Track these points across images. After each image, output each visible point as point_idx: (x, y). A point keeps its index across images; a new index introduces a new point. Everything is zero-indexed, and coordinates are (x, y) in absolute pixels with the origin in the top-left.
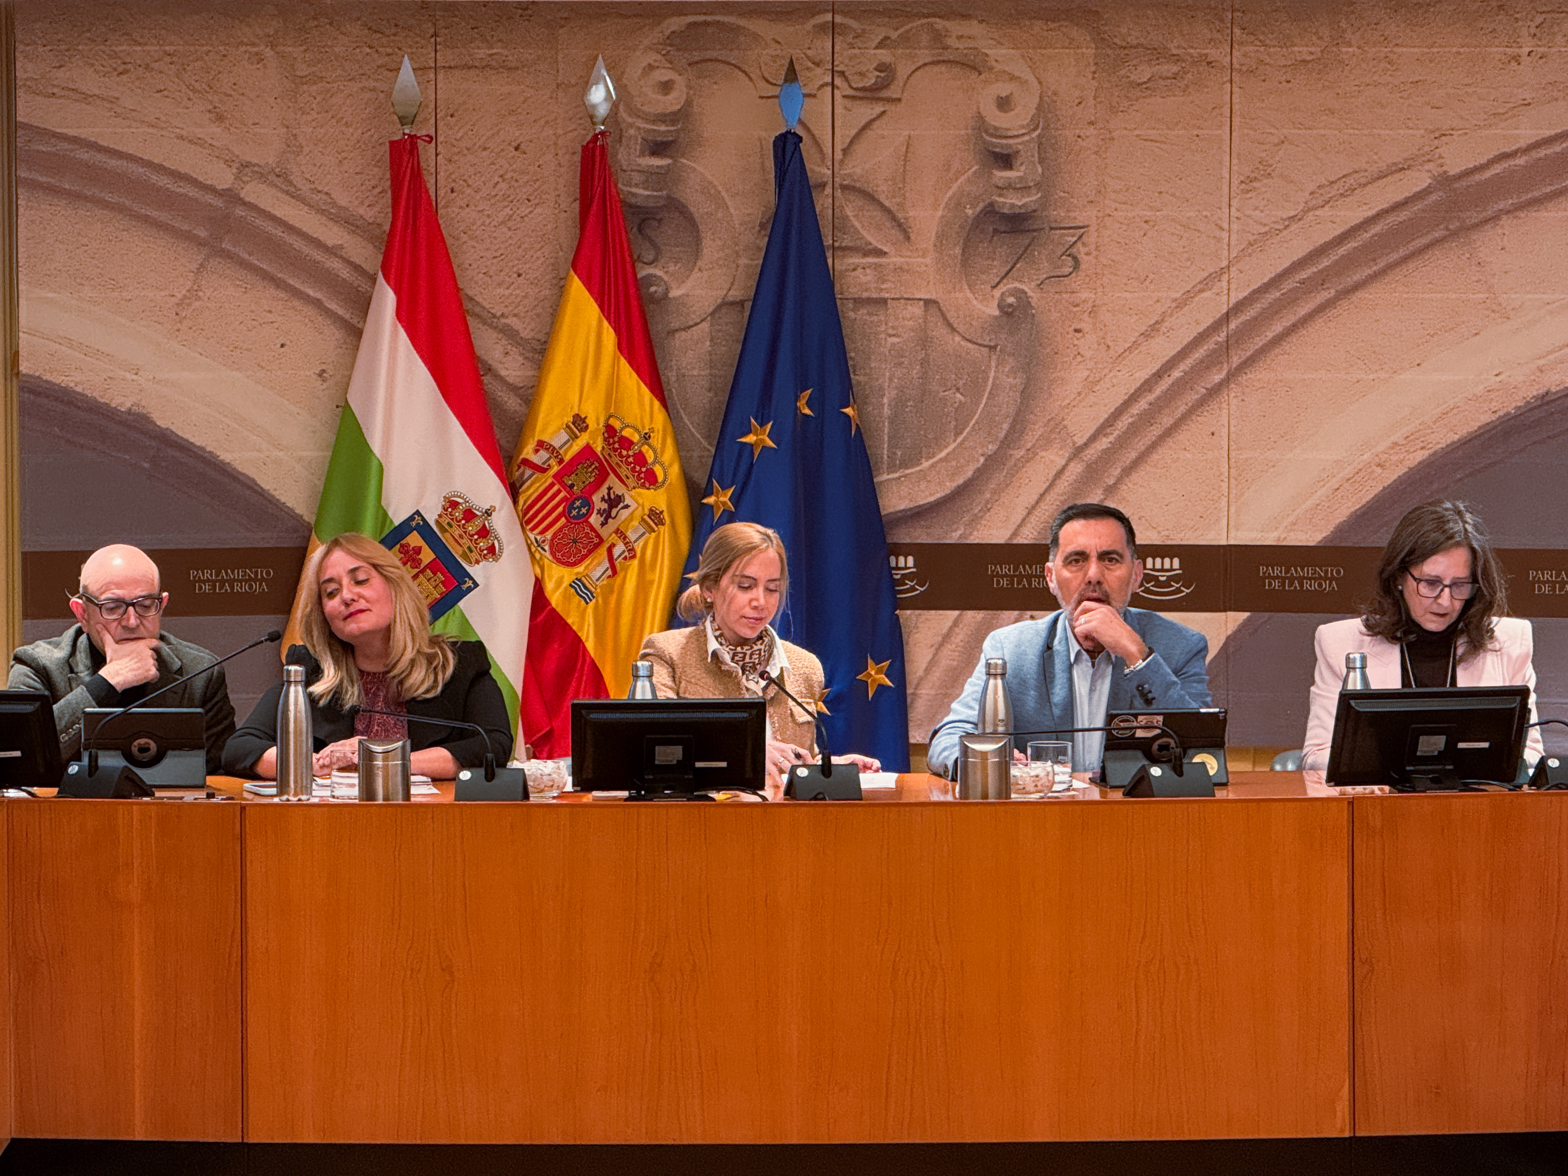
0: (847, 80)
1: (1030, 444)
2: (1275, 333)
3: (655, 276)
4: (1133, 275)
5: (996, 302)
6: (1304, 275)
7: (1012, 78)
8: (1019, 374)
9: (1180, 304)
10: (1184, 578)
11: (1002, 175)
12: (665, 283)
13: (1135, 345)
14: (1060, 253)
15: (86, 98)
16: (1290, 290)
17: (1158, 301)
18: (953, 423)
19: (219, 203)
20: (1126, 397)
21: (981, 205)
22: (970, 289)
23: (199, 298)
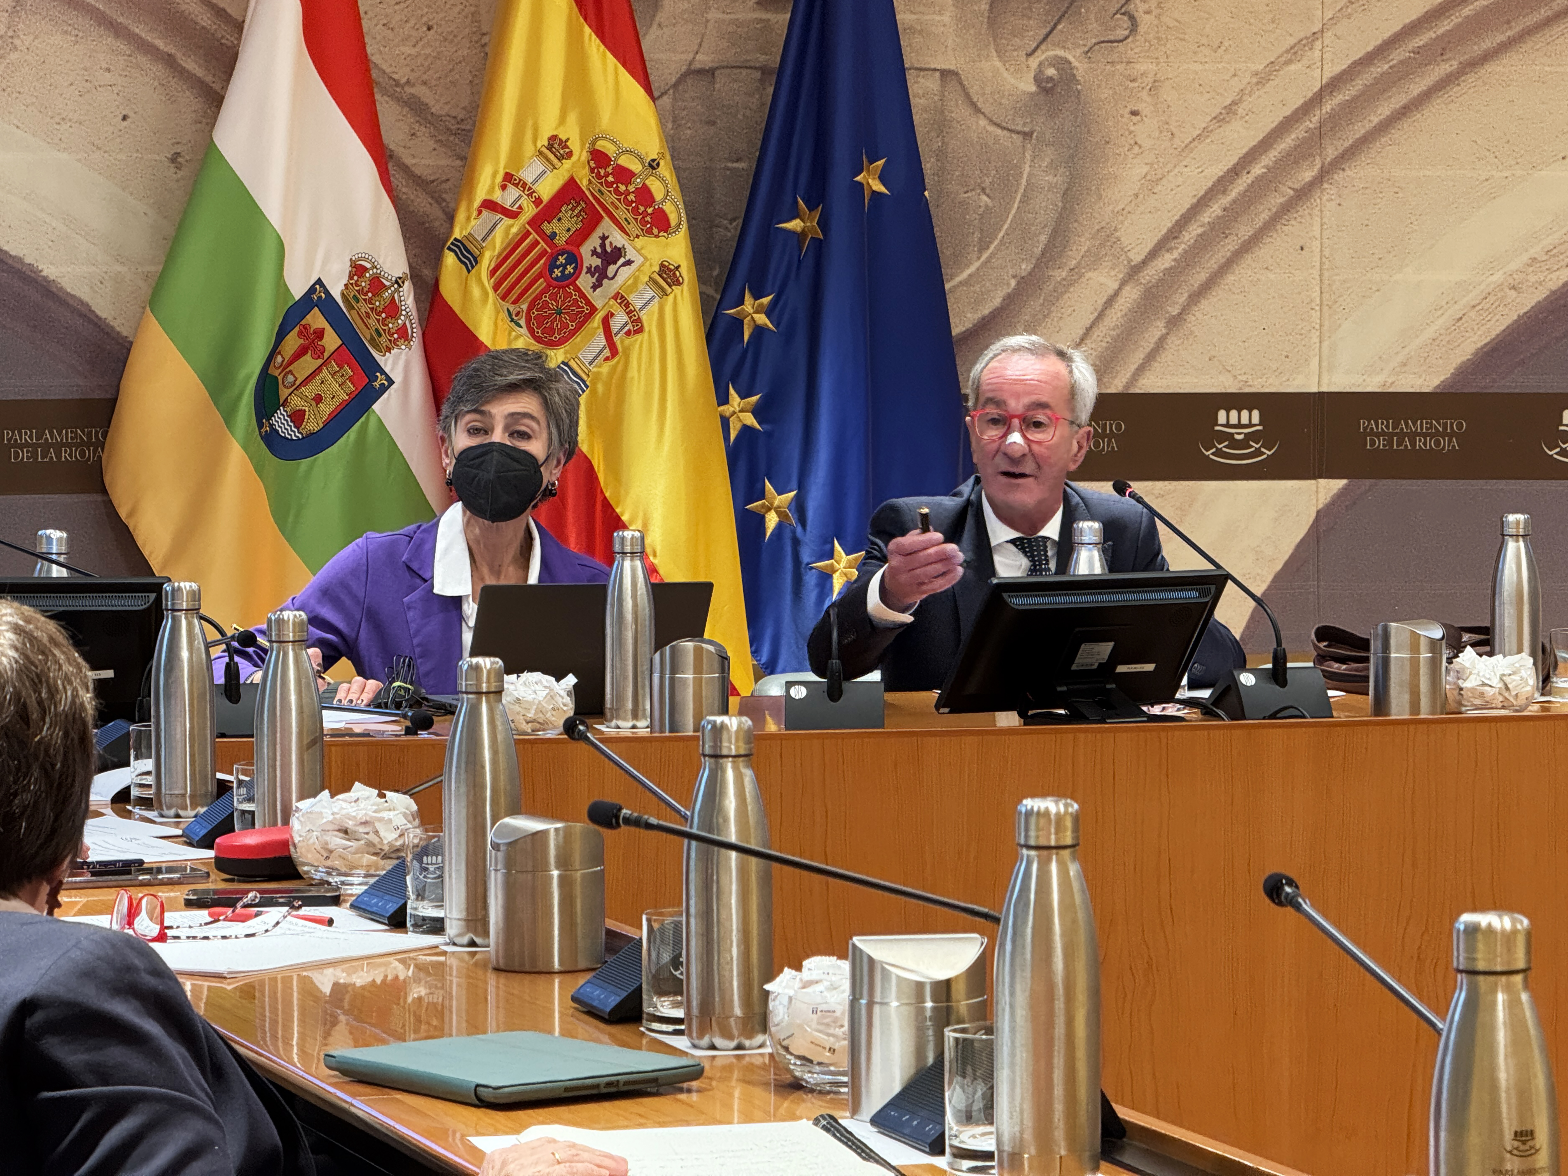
1: (1074, 262)
2: (1382, 117)
4: (1204, 41)
5: (1032, 74)
6: (1419, 41)
8: (1061, 170)
9: (1262, 79)
10: (1263, 436)
13: (1206, 132)
14: (1113, 10)
16: (1401, 62)
17: (1235, 75)
18: (977, 235)
20: (1195, 201)
22: (999, 56)
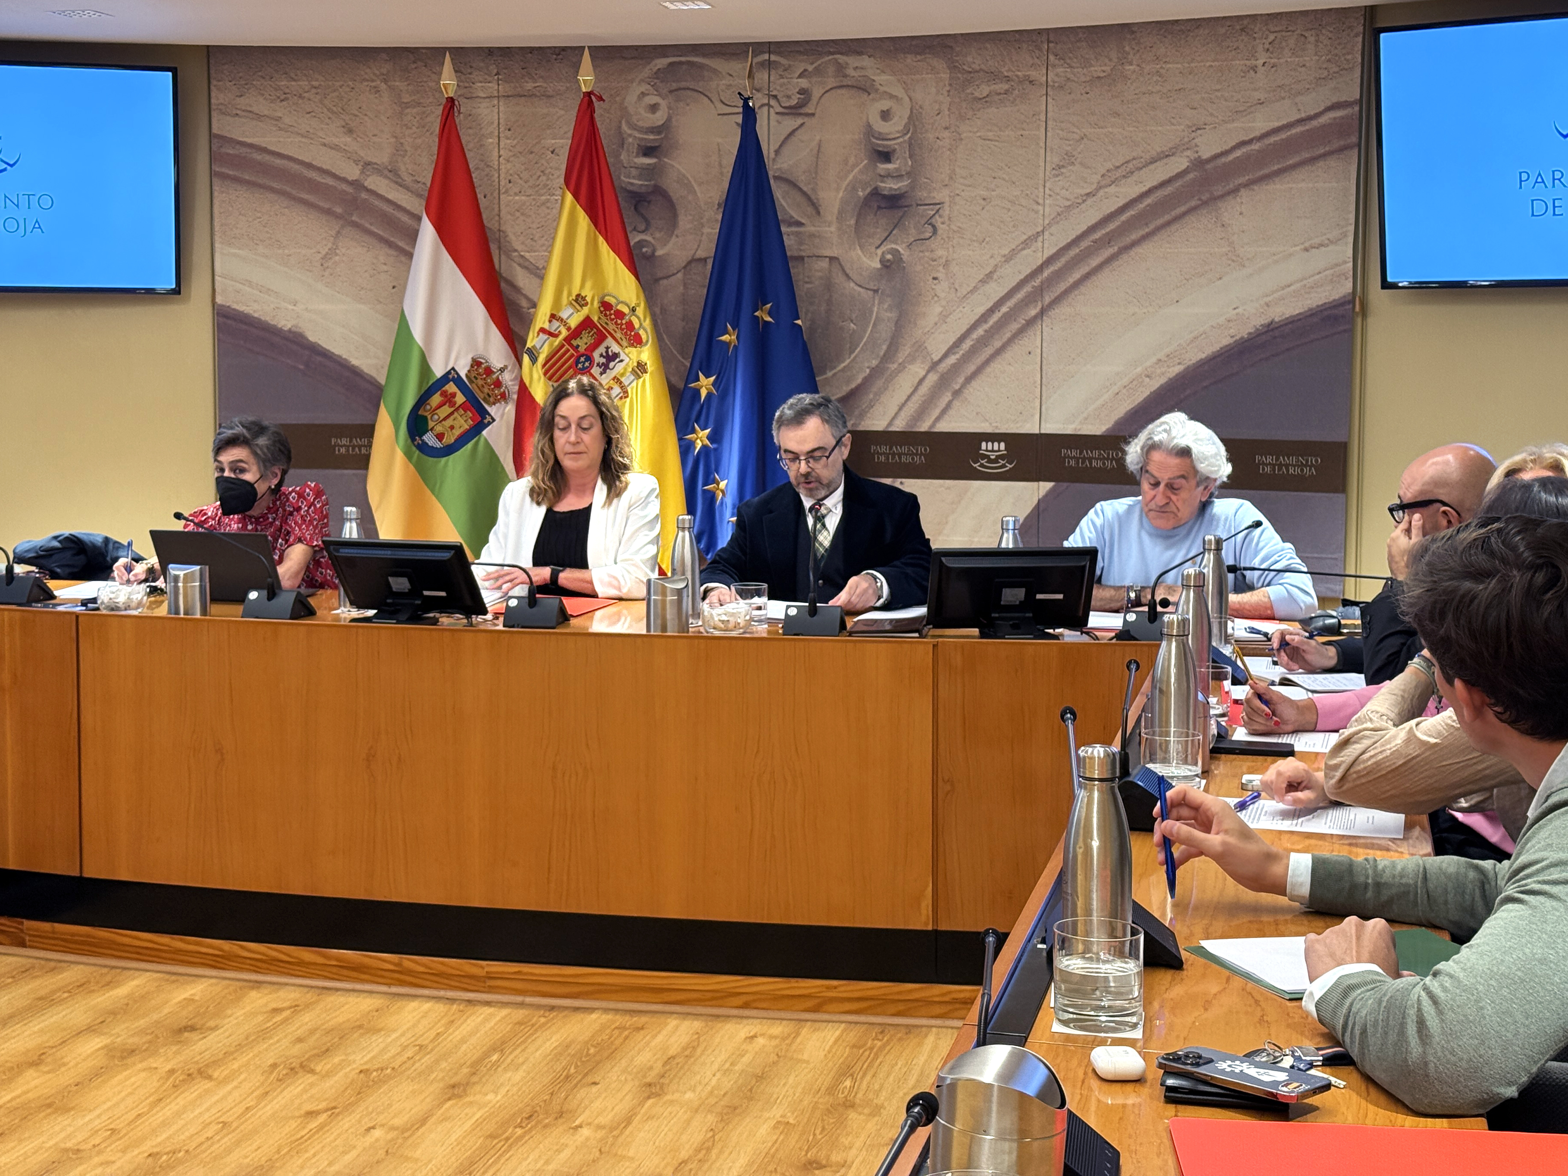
0: (778, 101)
1: (901, 360)
2: (1075, 280)
3: (646, 241)
4: (975, 238)
5: (879, 258)
6: (1097, 235)
7: (892, 97)
8: (895, 310)
9: (1008, 259)
11: (883, 167)
12: (653, 245)
13: (975, 289)
14: (923, 222)
15: (259, 117)
16: (1087, 247)
18: (848, 345)
19: (350, 190)
20: (969, 326)
21: (869, 190)
22: (861, 249)
23: (337, 255)
